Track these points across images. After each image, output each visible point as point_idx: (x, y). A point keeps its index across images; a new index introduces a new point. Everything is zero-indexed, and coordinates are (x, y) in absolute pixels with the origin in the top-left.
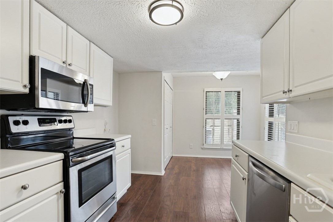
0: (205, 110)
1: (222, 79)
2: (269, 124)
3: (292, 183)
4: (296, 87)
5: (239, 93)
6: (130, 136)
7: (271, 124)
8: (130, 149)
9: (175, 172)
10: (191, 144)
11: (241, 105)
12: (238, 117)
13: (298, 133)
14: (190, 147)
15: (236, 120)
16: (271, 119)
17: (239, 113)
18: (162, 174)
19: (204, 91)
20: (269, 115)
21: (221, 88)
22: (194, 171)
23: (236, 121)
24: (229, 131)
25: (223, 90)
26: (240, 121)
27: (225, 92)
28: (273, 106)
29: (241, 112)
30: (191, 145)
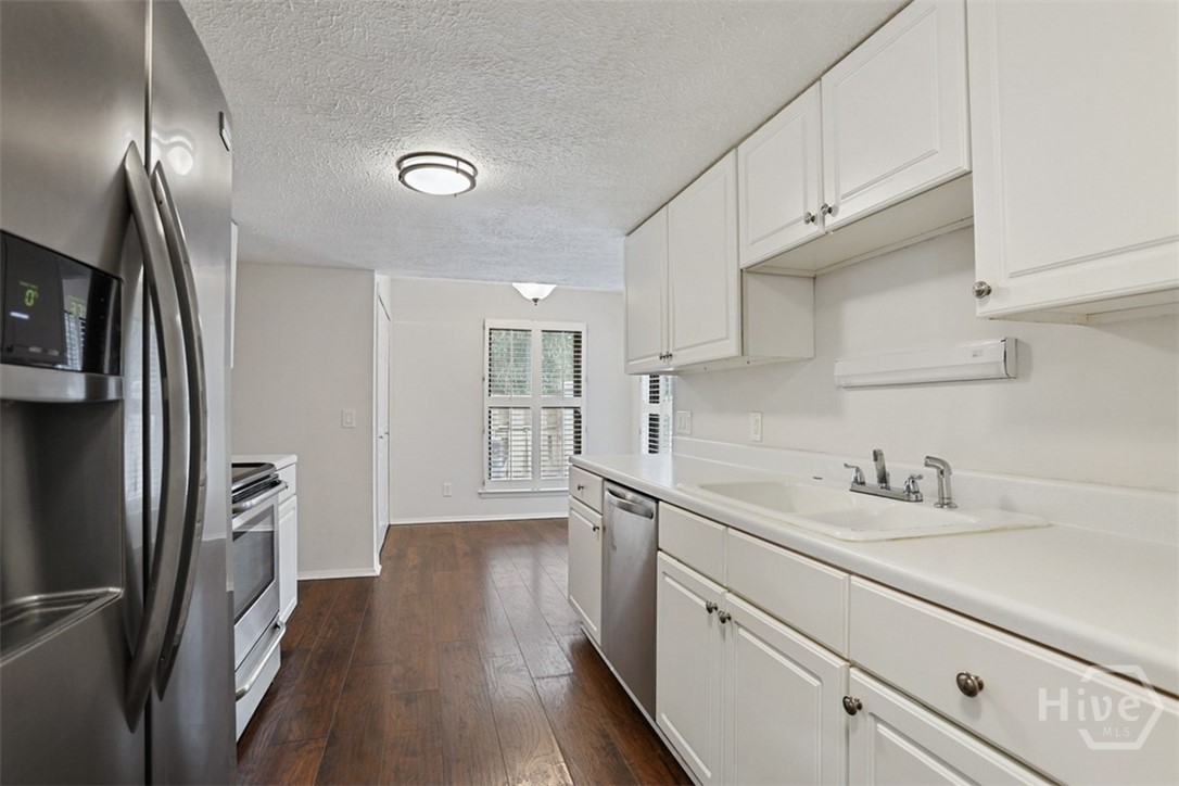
0: (487, 382)
1: (536, 300)
2: (651, 419)
3: (660, 502)
4: (678, 350)
5: (578, 337)
6: (294, 458)
7: (654, 419)
8: (295, 497)
9: (411, 564)
10: (446, 484)
11: (583, 369)
12: (576, 402)
13: (691, 435)
14: (446, 494)
15: (572, 411)
16: (655, 409)
17: (580, 392)
18: (374, 571)
19: (484, 328)
20: (651, 397)
21: (533, 320)
22: (466, 554)
23: (569, 415)
24: (550, 442)
25: (537, 327)
26: (582, 413)
27: (543, 331)
28: (658, 381)
29: (583, 389)
30: (448, 487)
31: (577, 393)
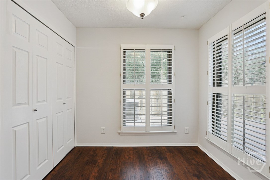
0: (122, 77)
2: (214, 96)
5: (169, 52)
7: (217, 97)
10: (103, 127)
12: (169, 86)
14: (102, 132)
15: (167, 91)
19: (121, 49)
20: (214, 83)
21: (146, 44)
23: (165, 93)
25: (148, 47)
26: (172, 92)
27: (151, 50)
29: (173, 80)
30: (103, 129)
31: (170, 82)
